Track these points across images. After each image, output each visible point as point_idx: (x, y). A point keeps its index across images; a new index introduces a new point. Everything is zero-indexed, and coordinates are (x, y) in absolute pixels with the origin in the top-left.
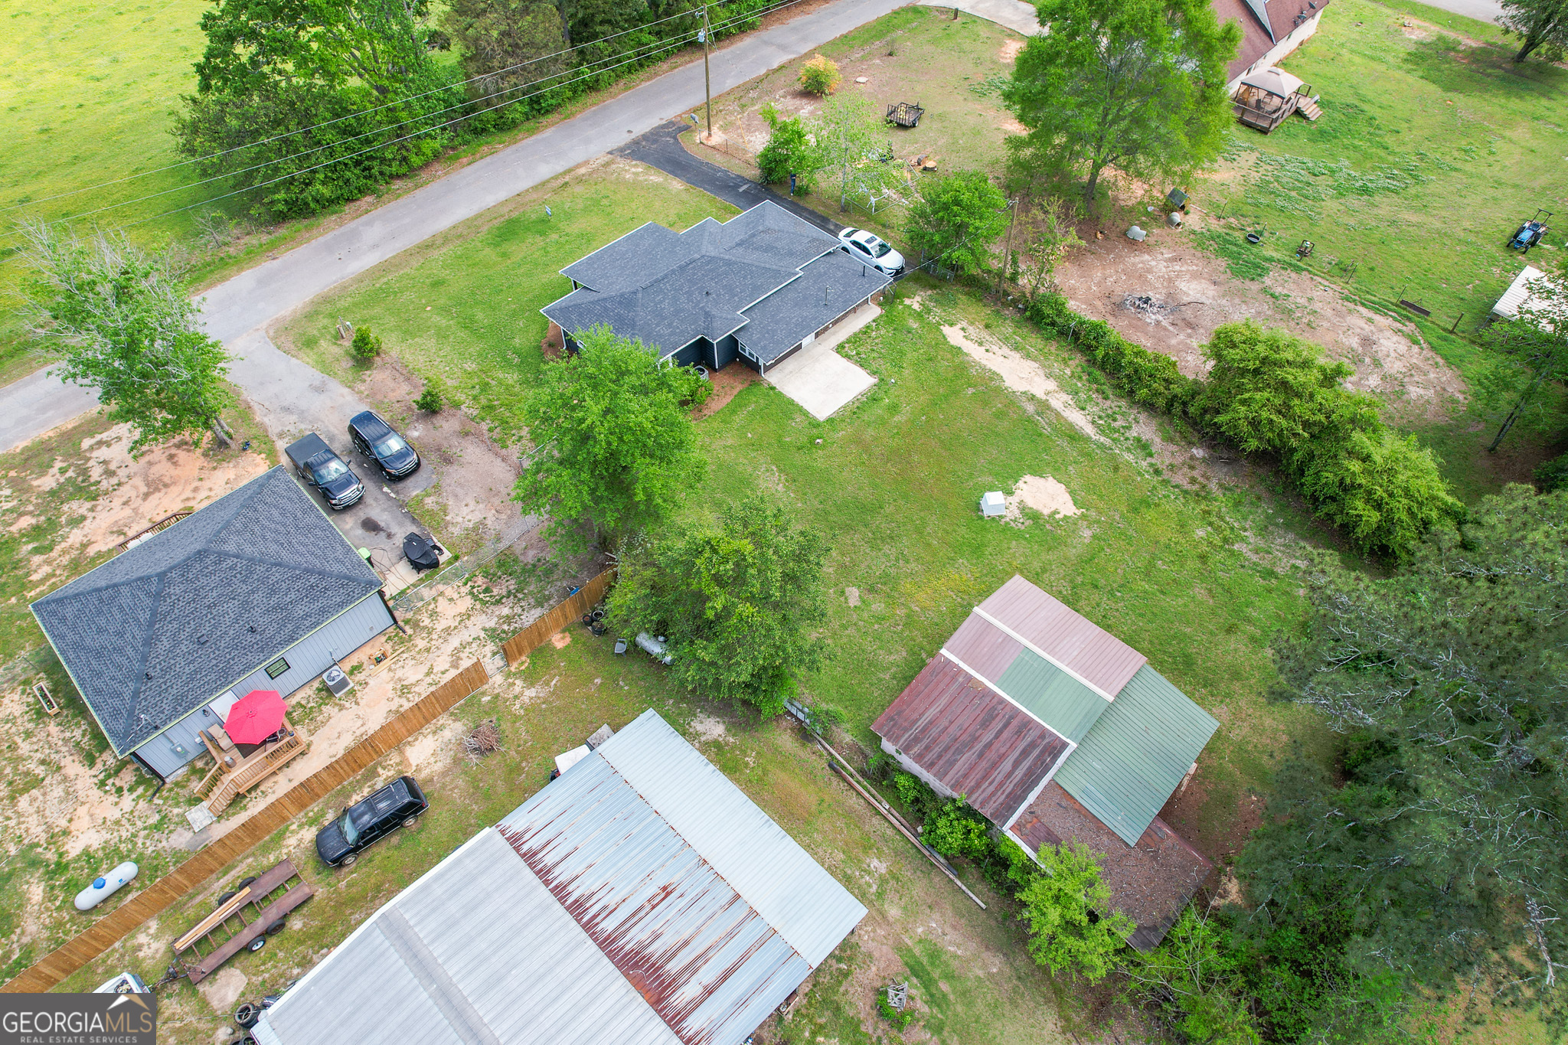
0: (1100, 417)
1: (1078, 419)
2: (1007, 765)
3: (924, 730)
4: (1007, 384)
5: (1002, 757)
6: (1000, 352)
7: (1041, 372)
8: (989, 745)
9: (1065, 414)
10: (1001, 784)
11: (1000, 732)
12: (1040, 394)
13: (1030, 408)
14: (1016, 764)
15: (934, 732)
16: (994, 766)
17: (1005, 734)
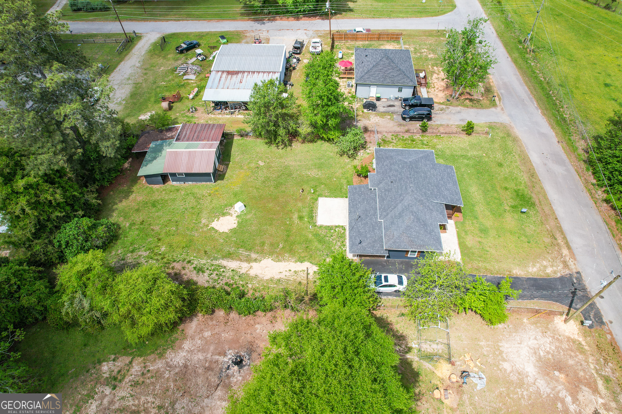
0: (224, 272)
1: (232, 264)
2: (188, 133)
3: (212, 129)
4: (270, 259)
5: (190, 133)
6: (284, 273)
7: (261, 276)
8: (195, 133)
9: (239, 262)
10: (188, 129)
11: (193, 136)
12: (254, 264)
13: (254, 256)
14: (186, 133)
15: (210, 130)
16: (191, 131)
17: (192, 136)
